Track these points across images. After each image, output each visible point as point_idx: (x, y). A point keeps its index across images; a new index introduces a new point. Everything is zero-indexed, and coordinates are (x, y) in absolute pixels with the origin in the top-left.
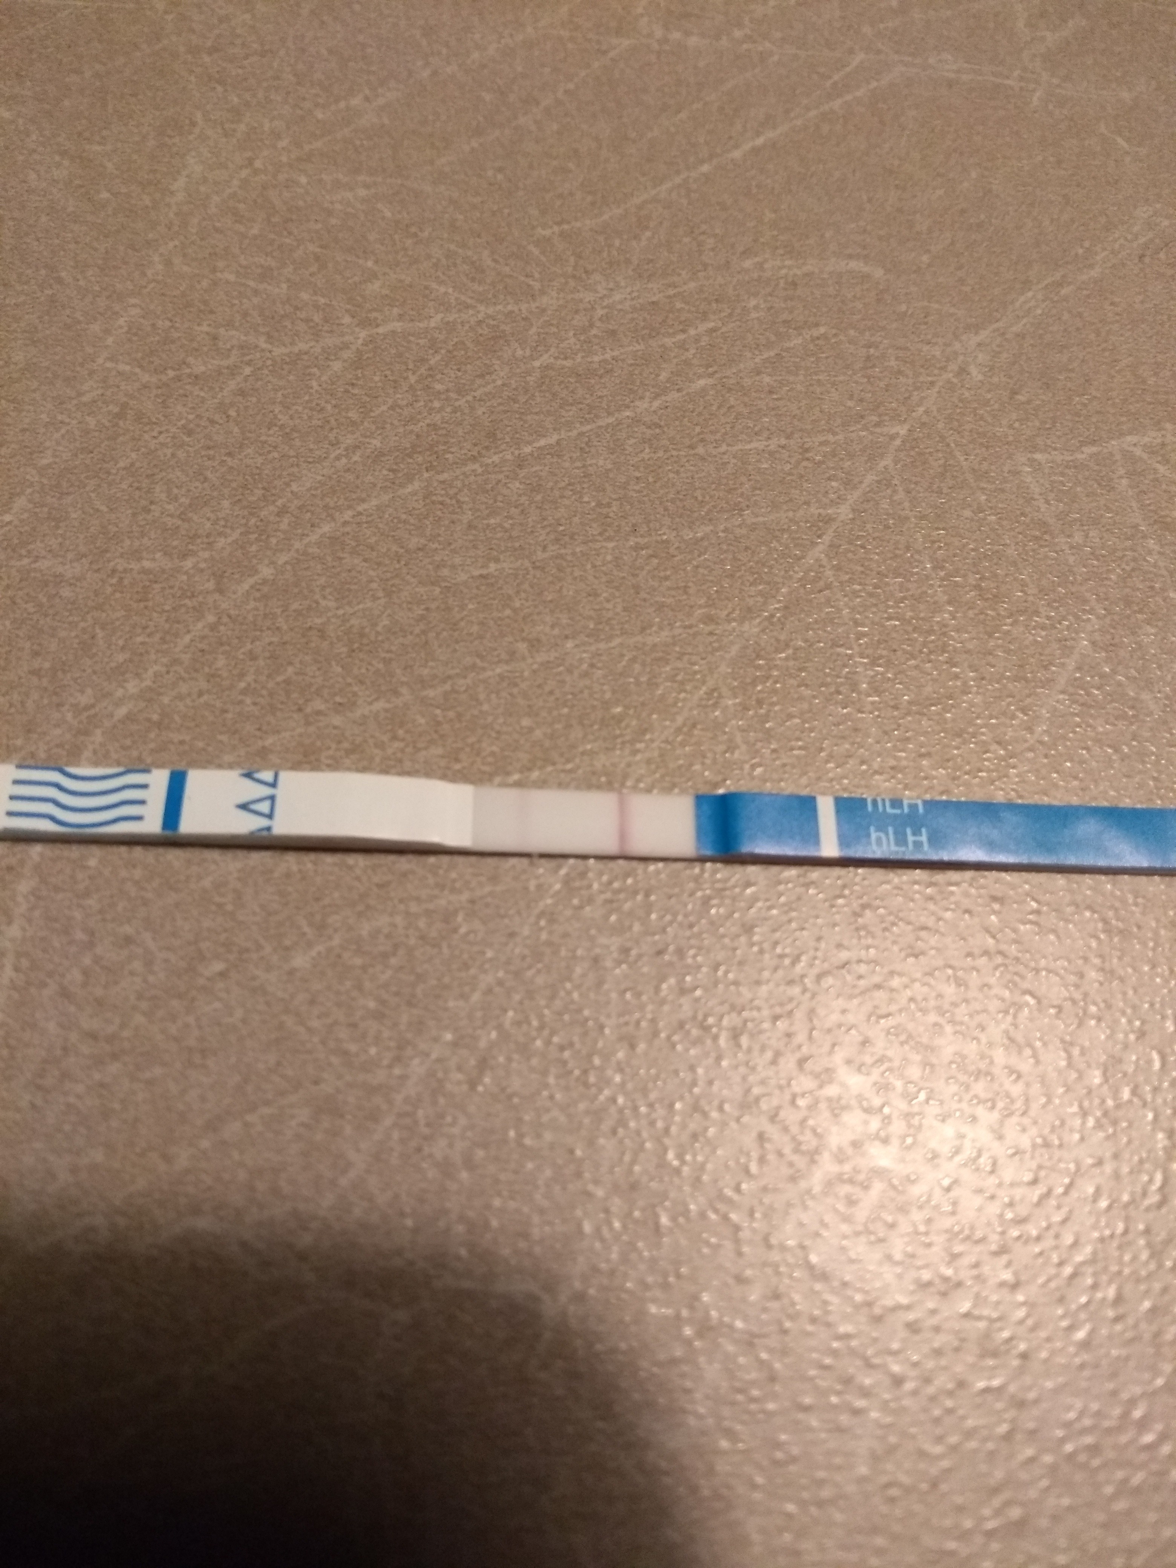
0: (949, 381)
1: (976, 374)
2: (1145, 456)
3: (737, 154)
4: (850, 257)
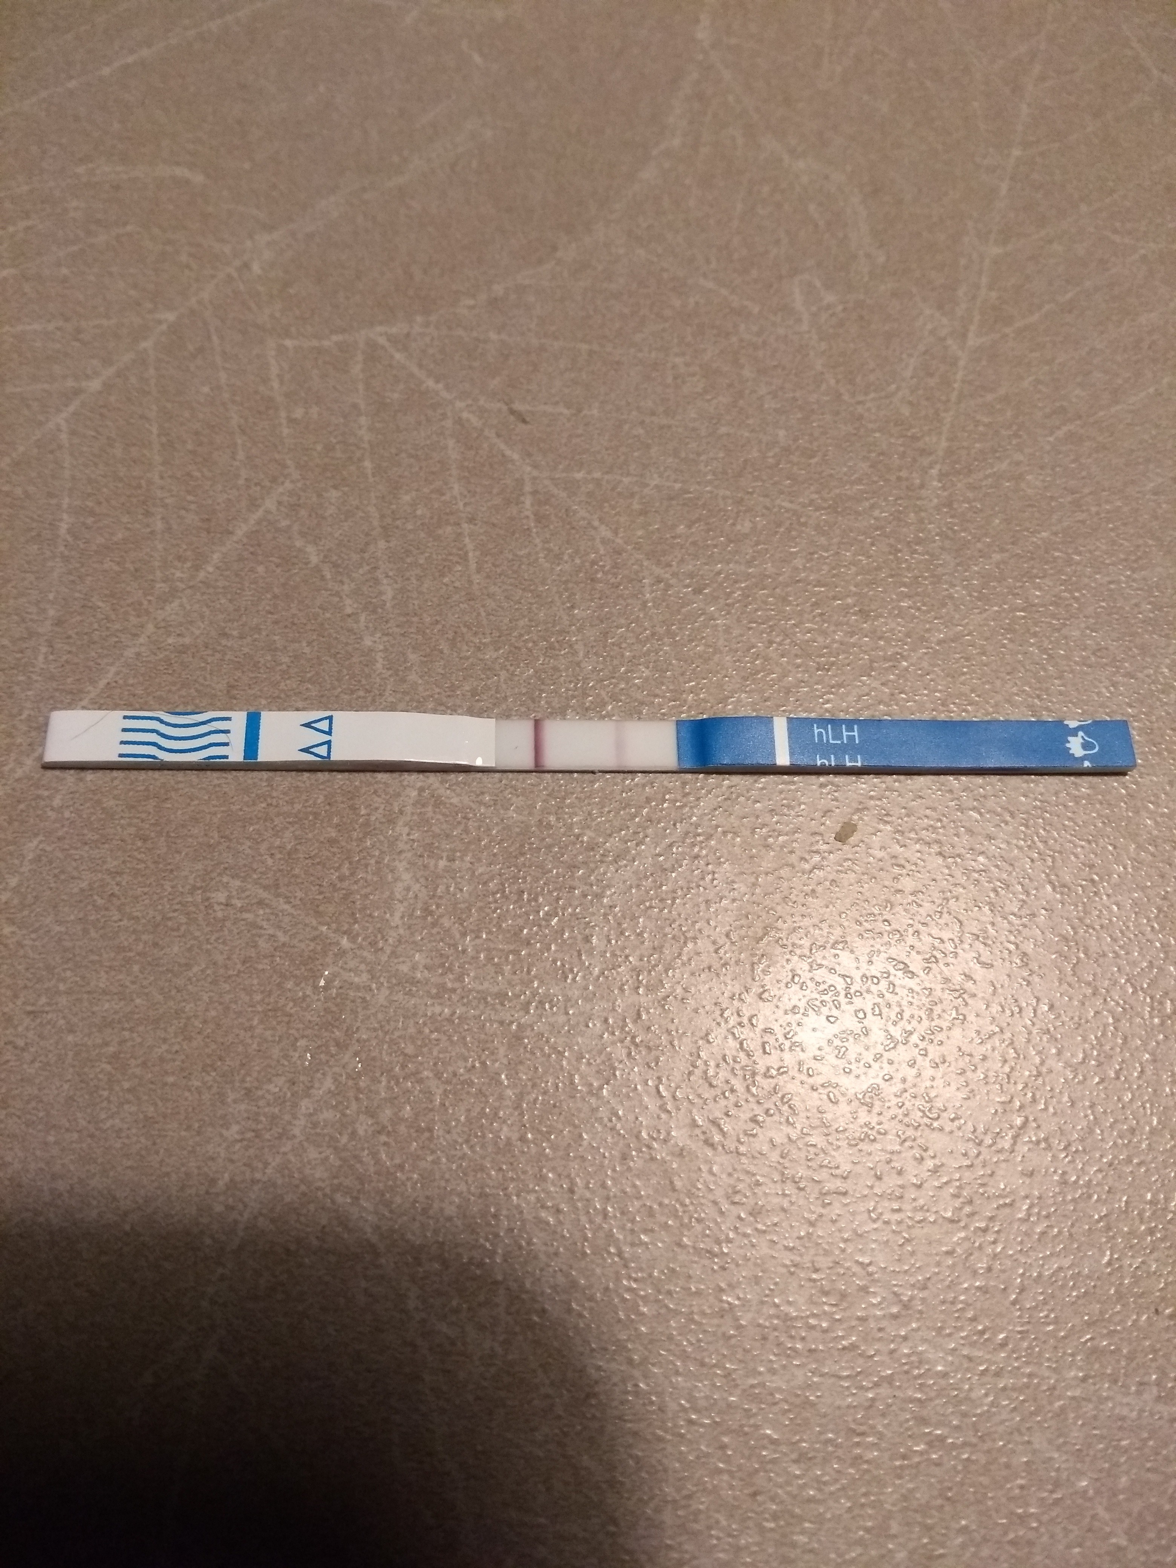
0: (229, 277)
1: (256, 268)
2: (387, 344)
3: (106, 71)
4: (178, 164)
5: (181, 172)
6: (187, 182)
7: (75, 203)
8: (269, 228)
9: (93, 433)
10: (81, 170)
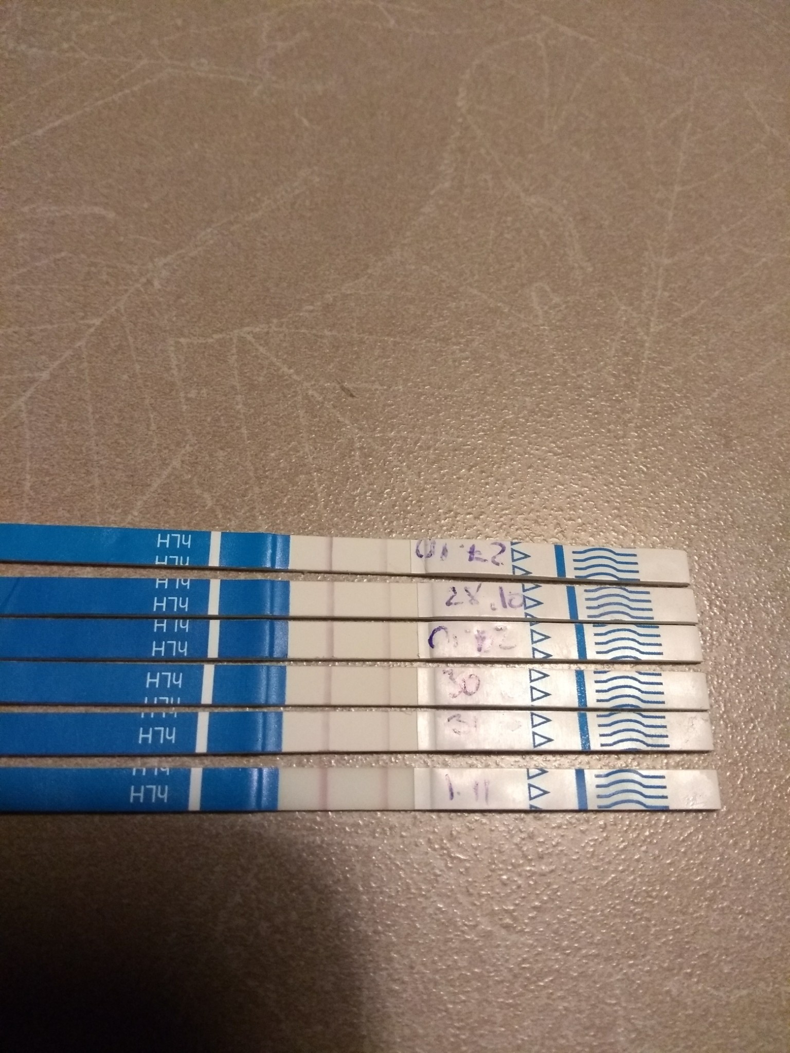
0: (138, 290)
1: (157, 284)
2: (253, 340)
3: (40, 132)
4: (96, 204)
5: (97, 210)
6: (103, 218)
7: (21, 236)
8: (166, 253)
9: (45, 413)
10: (26, 209)
